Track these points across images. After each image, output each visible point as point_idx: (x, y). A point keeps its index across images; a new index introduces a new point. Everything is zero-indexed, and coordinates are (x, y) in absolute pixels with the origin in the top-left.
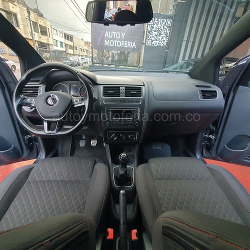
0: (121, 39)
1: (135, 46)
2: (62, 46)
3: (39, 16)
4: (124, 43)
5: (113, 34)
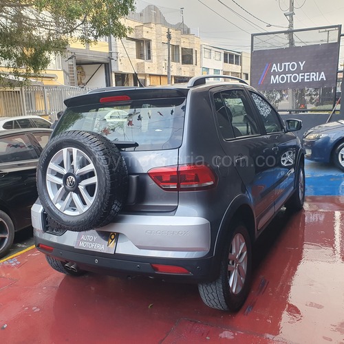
0: (298, 71)
1: (324, 77)
3: (184, 33)
4: (304, 76)
5: (285, 65)
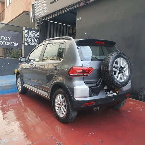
0: (8, 41)
1: (18, 45)
4: (10, 43)
5: (2, 37)
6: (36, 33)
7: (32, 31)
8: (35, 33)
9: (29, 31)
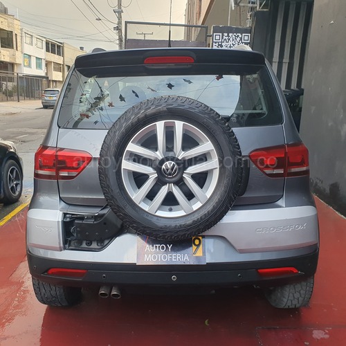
2: (39, 66)
6: (241, 38)
7: (230, 35)
8: (238, 39)
9: (223, 35)
